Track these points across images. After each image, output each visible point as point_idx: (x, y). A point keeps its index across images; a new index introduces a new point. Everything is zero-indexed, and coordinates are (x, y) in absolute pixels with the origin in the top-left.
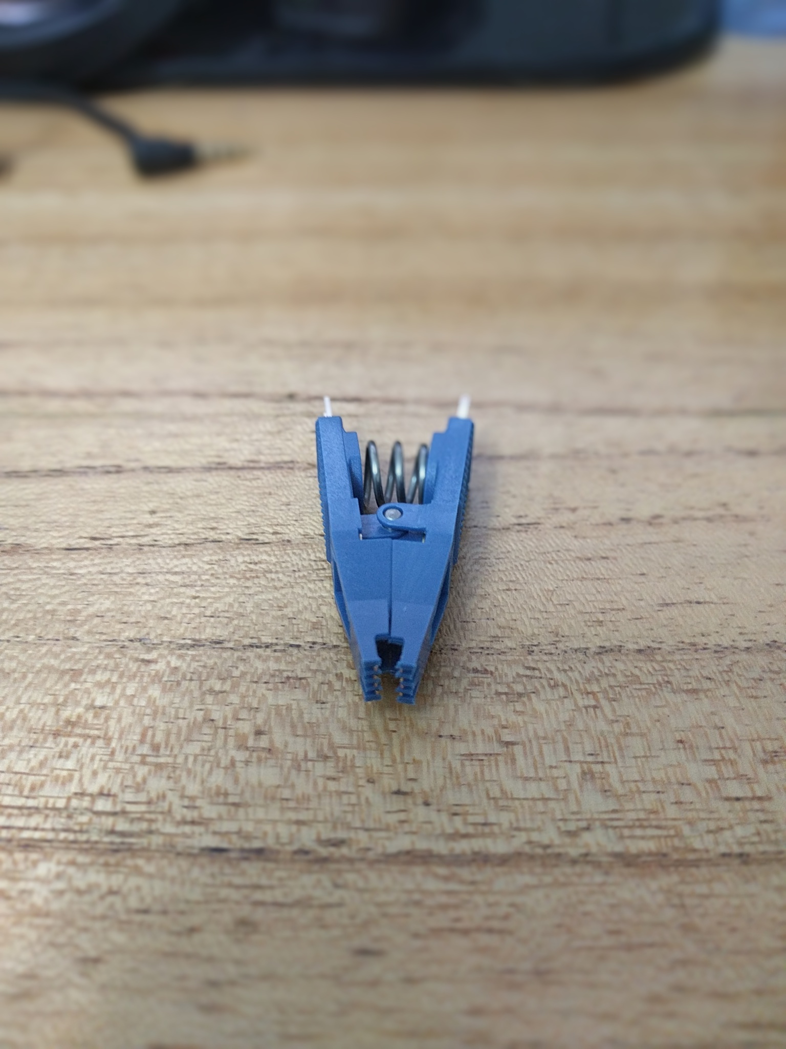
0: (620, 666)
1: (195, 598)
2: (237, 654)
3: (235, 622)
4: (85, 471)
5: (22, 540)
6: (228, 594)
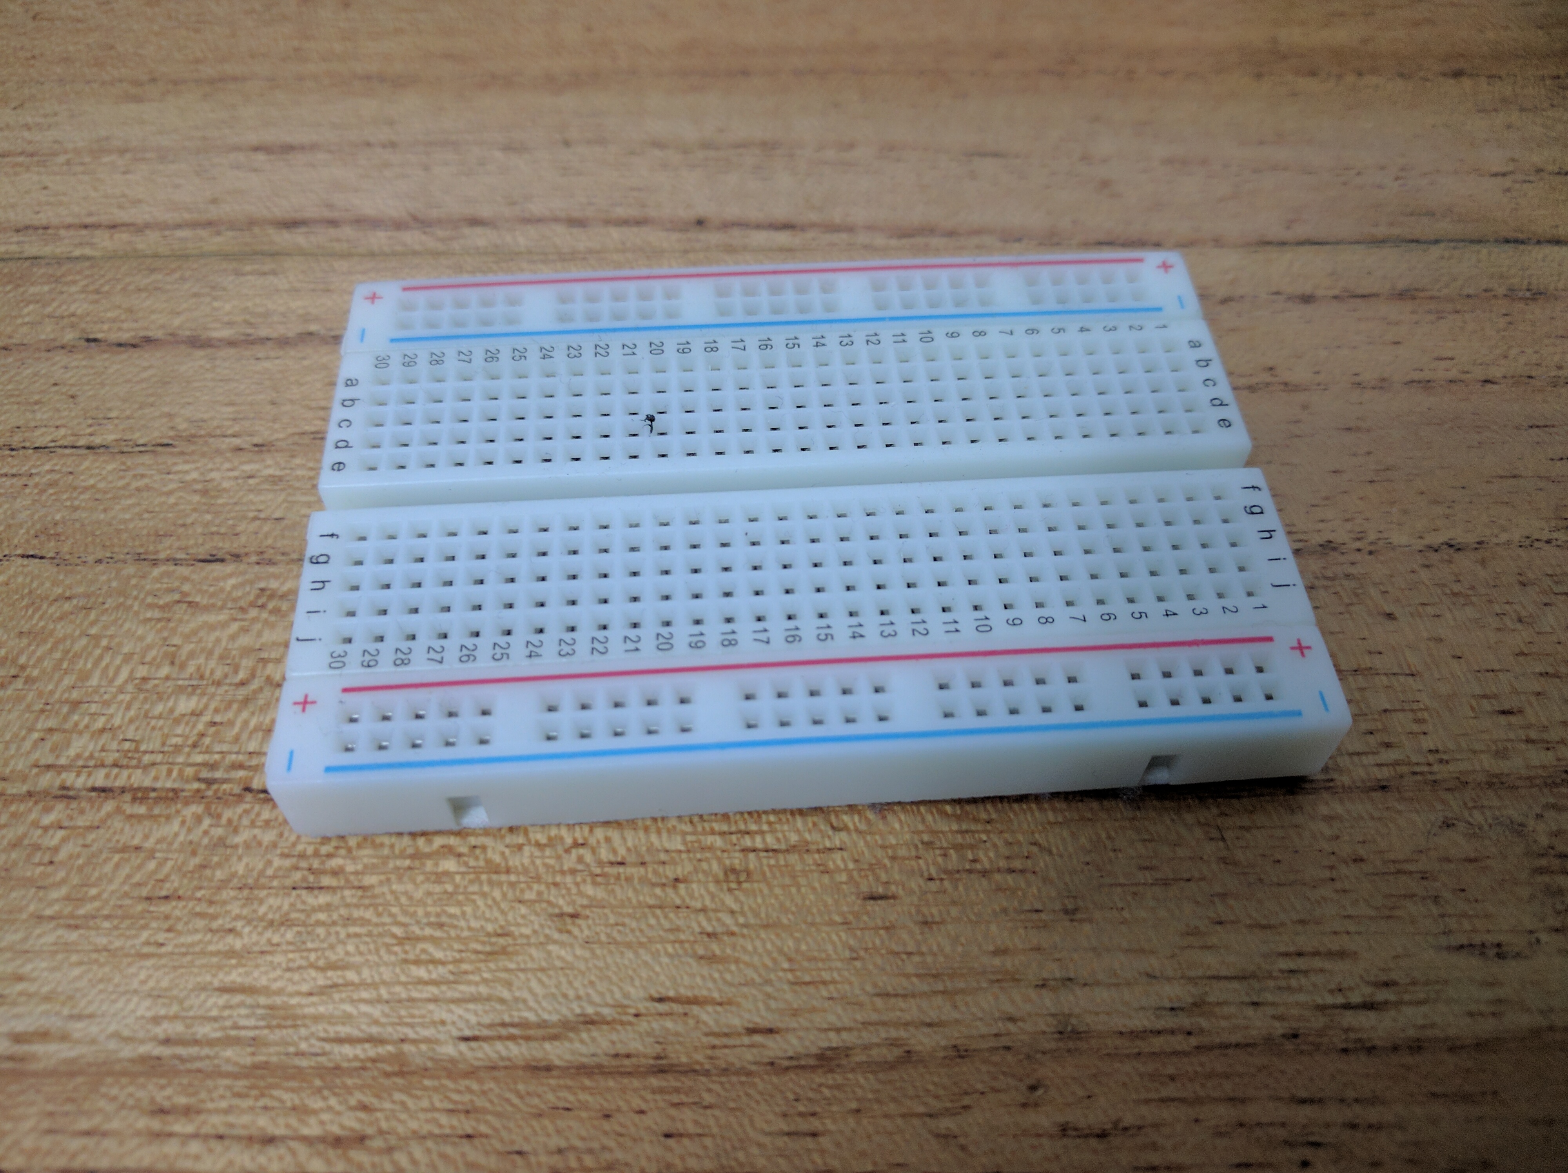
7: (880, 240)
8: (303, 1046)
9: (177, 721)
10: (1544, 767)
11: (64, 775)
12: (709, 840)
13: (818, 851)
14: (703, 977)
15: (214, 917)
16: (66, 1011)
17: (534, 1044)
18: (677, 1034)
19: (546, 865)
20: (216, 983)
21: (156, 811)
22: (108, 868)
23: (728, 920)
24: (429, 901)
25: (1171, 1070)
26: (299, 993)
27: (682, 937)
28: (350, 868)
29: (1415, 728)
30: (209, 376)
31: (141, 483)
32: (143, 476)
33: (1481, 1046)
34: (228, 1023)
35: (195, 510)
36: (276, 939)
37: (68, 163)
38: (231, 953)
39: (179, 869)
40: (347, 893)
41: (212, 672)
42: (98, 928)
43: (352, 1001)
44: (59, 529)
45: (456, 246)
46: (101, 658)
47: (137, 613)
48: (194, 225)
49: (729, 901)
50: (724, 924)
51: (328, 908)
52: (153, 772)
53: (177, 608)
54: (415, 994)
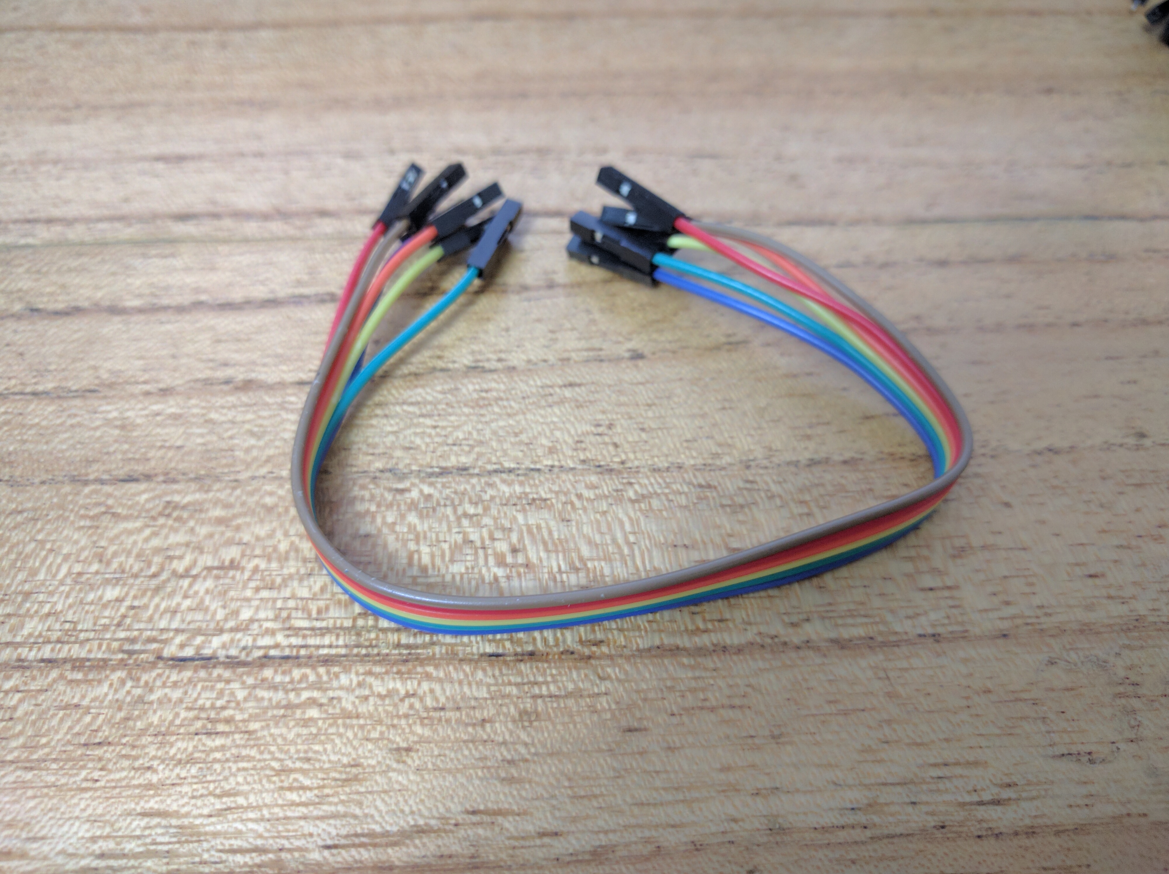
0: (828, 477)
1: (435, 427)
2: (483, 481)
3: (477, 449)
4: (298, 300)
5: (253, 376)
6: (465, 423)
8: (206, 856)
9: (105, 606)
10: (1121, 617)
11: (20, 650)
12: (508, 689)
13: (589, 696)
14: (505, 794)
15: (136, 758)
16: (24, 835)
17: (380, 850)
18: (486, 839)
19: (387, 712)
20: (139, 809)
21: (91, 676)
22: (55, 722)
23: (523, 750)
24: (299, 741)
25: (853, 856)
26: (201, 816)
27: (489, 764)
28: (239, 717)
29: (1027, 590)
30: (125, 336)
31: (74, 421)
32: (75, 415)
33: (1079, 829)
34: (148, 840)
35: (116, 441)
36: (183, 774)
37: (14, 171)
38: (149, 786)
39: (108, 721)
40: (237, 736)
41: (131, 567)
42: (48, 769)
43: (242, 820)
44: (13, 458)
45: (310, 232)
46: (46, 558)
47: (73, 523)
48: (112, 219)
49: (523, 736)
50: (520, 753)
51: (222, 748)
52: (87, 647)
53: (103, 518)
54: (289, 814)
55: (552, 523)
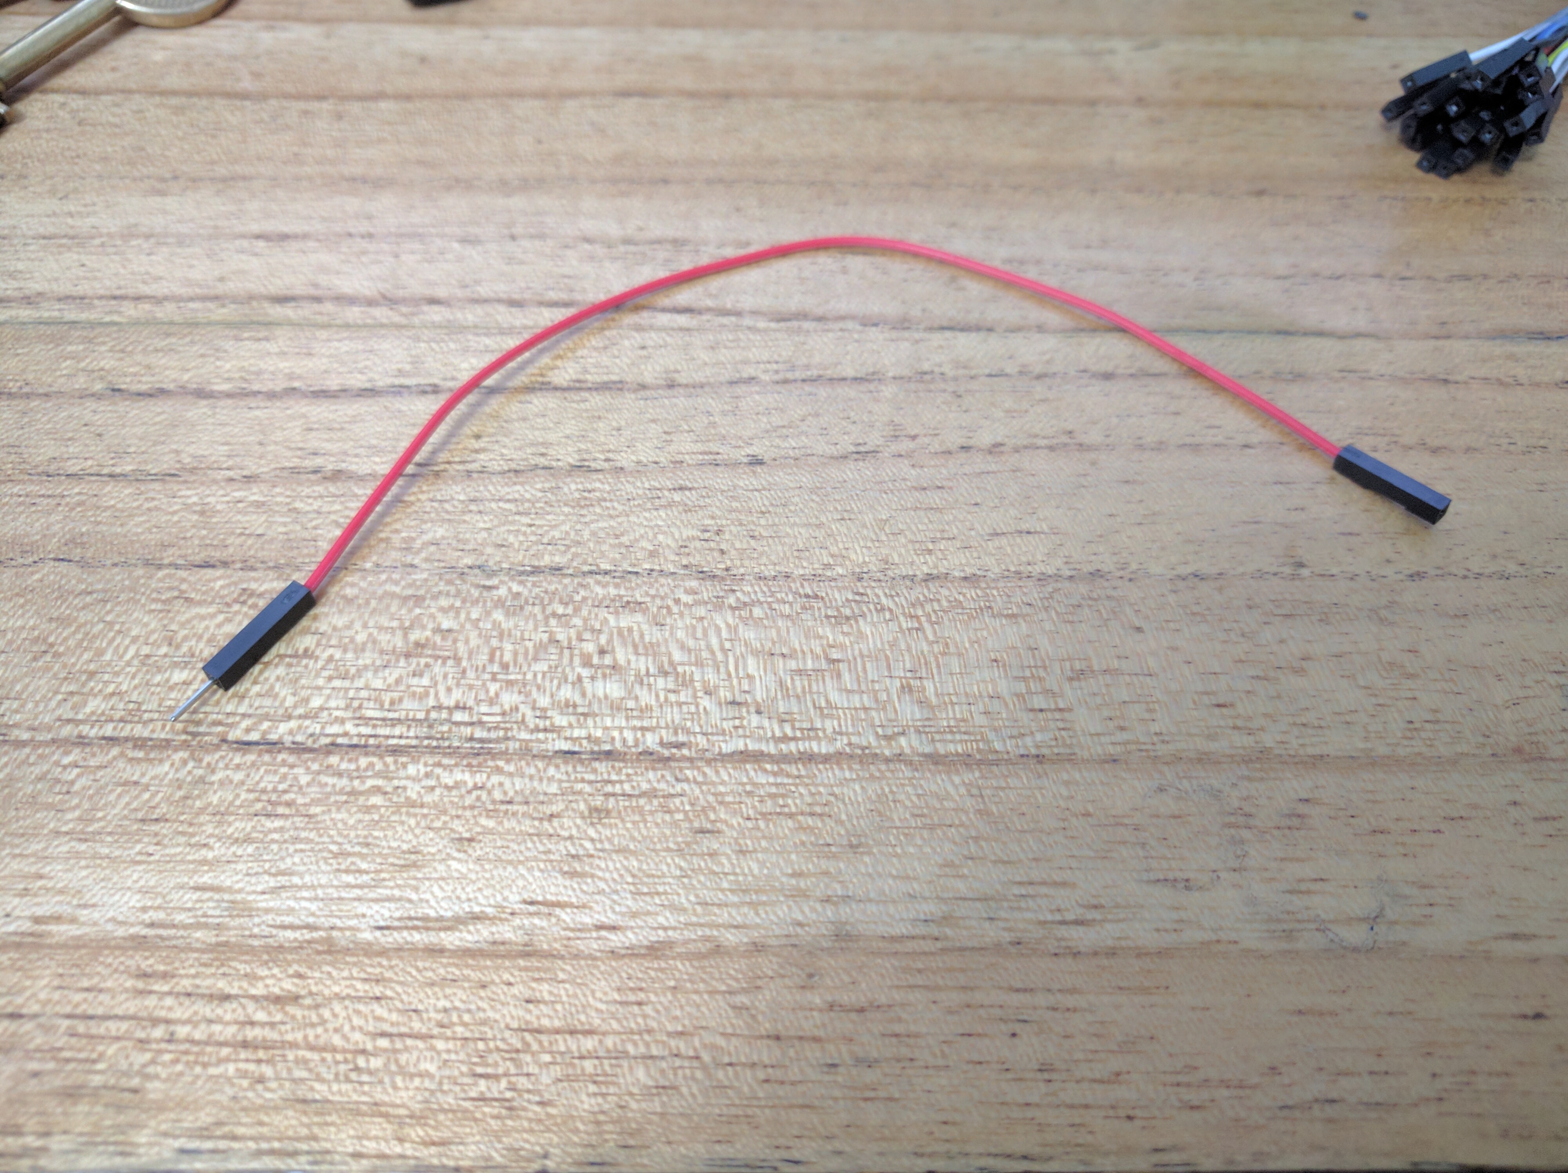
0: (945, 592)
1: (531, 526)
2: (576, 581)
3: (573, 550)
4: (398, 391)
5: (343, 466)
6: (563, 522)
7: (762, 324)
8: (256, 930)
9: (171, 689)
10: (1244, 748)
11: (81, 727)
12: (579, 786)
13: (664, 797)
14: (565, 887)
15: (193, 835)
16: (75, 902)
17: (433, 933)
18: (542, 928)
19: (451, 802)
20: (192, 884)
21: (152, 756)
22: (112, 797)
23: (588, 845)
24: (360, 826)
25: (920, 965)
26: (254, 892)
27: (552, 857)
28: (300, 800)
29: (1147, 716)
30: (210, 420)
31: (151, 505)
32: (153, 499)
33: (1162, 953)
34: (200, 913)
35: (193, 526)
36: (239, 853)
37: (103, 245)
38: (204, 862)
39: (167, 799)
40: (297, 819)
41: (201, 652)
42: (102, 841)
43: (296, 899)
44: (85, 539)
45: (416, 320)
46: (113, 639)
47: (144, 606)
48: (204, 298)
49: (591, 832)
50: (585, 849)
51: (281, 830)
52: (151, 727)
53: (175, 602)
54: (344, 895)
55: (645, 627)
